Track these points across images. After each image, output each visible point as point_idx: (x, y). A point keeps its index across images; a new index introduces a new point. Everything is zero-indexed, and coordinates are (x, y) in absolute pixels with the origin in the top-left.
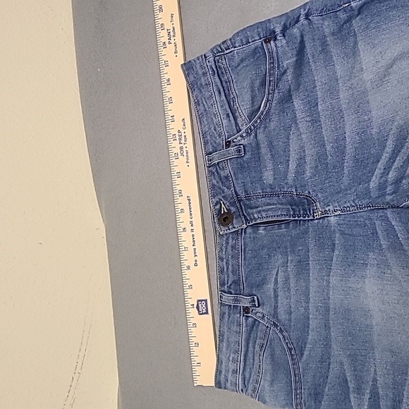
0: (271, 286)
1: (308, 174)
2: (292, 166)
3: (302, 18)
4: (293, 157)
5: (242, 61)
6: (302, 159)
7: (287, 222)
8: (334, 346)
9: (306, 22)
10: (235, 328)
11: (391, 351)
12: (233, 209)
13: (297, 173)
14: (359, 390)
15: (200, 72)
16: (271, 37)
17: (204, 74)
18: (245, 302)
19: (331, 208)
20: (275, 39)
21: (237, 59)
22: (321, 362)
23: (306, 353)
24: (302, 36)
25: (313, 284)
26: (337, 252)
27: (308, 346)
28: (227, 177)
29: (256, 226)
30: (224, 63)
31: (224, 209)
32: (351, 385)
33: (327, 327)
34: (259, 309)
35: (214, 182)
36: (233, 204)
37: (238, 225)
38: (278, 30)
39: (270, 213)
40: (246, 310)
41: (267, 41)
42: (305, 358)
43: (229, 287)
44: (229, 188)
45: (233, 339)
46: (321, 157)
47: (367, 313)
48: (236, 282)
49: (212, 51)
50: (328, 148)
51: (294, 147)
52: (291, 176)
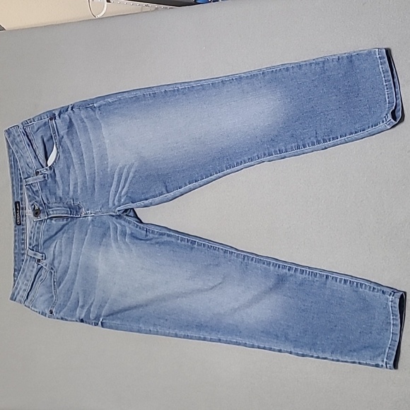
0: (52, 249)
1: (79, 192)
2: (71, 188)
3: (70, 109)
4: (72, 183)
5: (39, 129)
6: (76, 184)
7: (67, 218)
8: (76, 284)
9: (71, 112)
10: (31, 268)
11: (103, 291)
12: (41, 208)
13: (74, 191)
14: (83, 307)
15: (16, 135)
16: (53, 117)
17: (19, 136)
18: (39, 256)
19: (90, 212)
20: (55, 119)
21: (36, 128)
22: (68, 291)
23: (62, 285)
24: (70, 119)
25: (74, 251)
26: (87, 236)
27: (64, 282)
28: (37, 191)
29: (51, 218)
30: (28, 130)
31: (37, 208)
32: (80, 304)
33: (76, 274)
34: (45, 261)
35: (30, 194)
36: (41, 205)
37: (42, 217)
38: (57, 114)
39: (58, 212)
40: (39, 260)
41: (51, 119)
42: (60, 287)
43: (33, 247)
44: (38, 197)
45: (28, 274)
46: (84, 183)
47: (96, 270)
48: (37, 245)
49: (22, 123)
50: (87, 177)
51: (72, 177)
52: (71, 193)
